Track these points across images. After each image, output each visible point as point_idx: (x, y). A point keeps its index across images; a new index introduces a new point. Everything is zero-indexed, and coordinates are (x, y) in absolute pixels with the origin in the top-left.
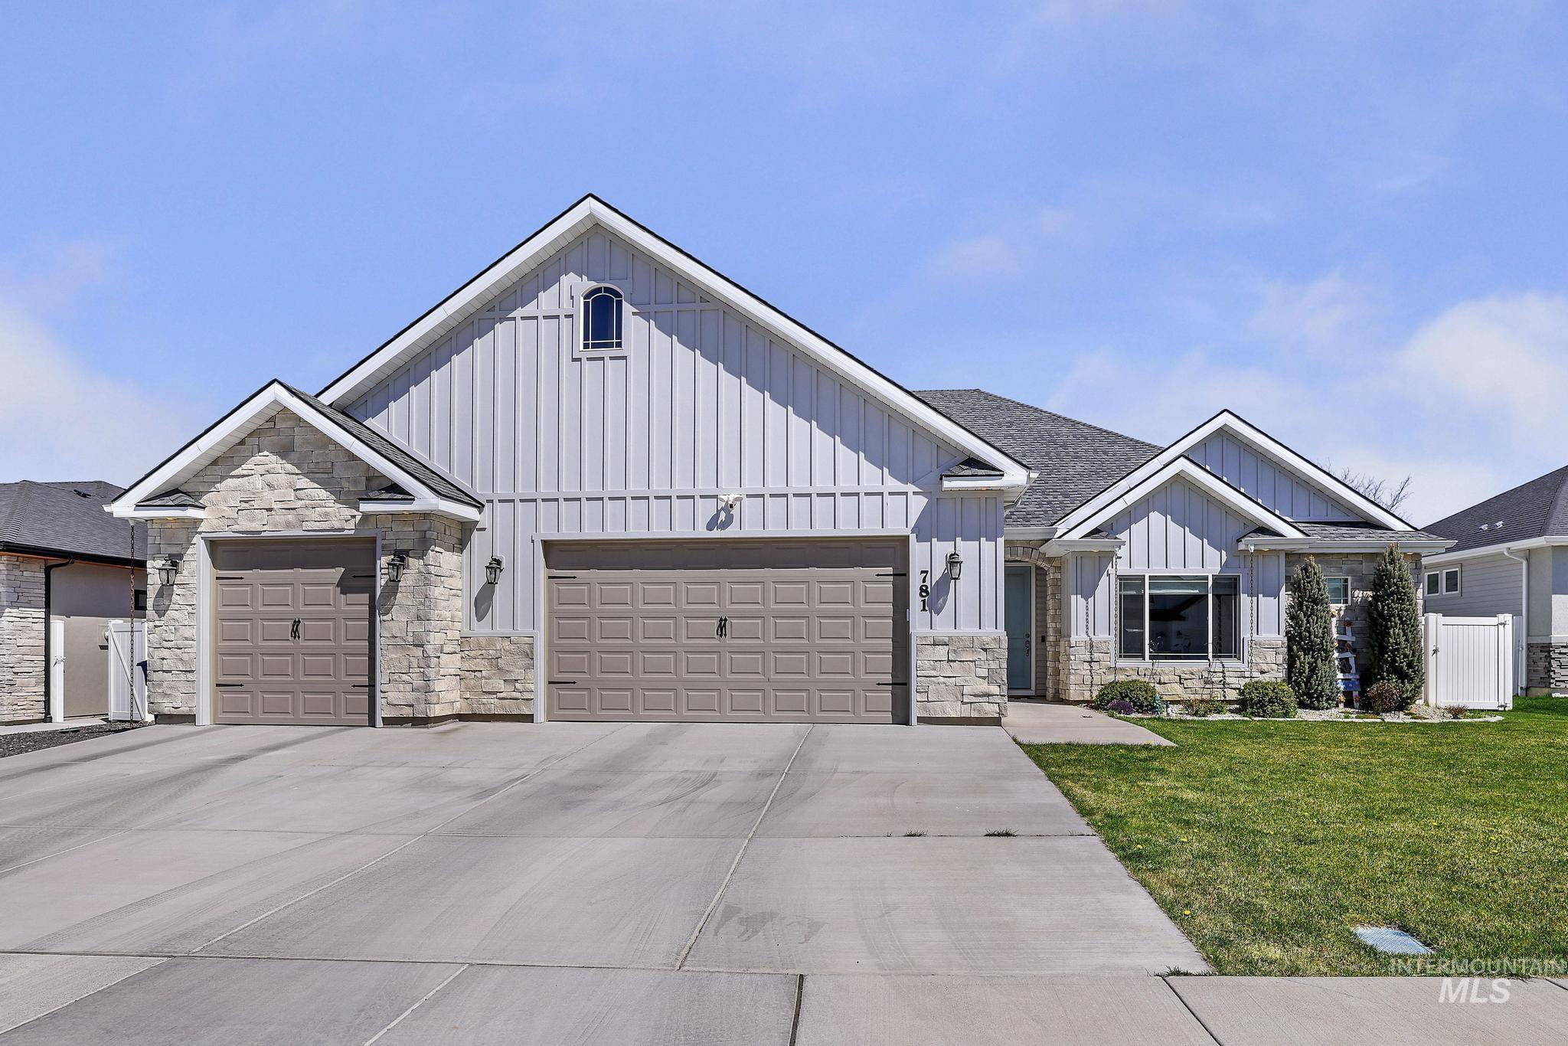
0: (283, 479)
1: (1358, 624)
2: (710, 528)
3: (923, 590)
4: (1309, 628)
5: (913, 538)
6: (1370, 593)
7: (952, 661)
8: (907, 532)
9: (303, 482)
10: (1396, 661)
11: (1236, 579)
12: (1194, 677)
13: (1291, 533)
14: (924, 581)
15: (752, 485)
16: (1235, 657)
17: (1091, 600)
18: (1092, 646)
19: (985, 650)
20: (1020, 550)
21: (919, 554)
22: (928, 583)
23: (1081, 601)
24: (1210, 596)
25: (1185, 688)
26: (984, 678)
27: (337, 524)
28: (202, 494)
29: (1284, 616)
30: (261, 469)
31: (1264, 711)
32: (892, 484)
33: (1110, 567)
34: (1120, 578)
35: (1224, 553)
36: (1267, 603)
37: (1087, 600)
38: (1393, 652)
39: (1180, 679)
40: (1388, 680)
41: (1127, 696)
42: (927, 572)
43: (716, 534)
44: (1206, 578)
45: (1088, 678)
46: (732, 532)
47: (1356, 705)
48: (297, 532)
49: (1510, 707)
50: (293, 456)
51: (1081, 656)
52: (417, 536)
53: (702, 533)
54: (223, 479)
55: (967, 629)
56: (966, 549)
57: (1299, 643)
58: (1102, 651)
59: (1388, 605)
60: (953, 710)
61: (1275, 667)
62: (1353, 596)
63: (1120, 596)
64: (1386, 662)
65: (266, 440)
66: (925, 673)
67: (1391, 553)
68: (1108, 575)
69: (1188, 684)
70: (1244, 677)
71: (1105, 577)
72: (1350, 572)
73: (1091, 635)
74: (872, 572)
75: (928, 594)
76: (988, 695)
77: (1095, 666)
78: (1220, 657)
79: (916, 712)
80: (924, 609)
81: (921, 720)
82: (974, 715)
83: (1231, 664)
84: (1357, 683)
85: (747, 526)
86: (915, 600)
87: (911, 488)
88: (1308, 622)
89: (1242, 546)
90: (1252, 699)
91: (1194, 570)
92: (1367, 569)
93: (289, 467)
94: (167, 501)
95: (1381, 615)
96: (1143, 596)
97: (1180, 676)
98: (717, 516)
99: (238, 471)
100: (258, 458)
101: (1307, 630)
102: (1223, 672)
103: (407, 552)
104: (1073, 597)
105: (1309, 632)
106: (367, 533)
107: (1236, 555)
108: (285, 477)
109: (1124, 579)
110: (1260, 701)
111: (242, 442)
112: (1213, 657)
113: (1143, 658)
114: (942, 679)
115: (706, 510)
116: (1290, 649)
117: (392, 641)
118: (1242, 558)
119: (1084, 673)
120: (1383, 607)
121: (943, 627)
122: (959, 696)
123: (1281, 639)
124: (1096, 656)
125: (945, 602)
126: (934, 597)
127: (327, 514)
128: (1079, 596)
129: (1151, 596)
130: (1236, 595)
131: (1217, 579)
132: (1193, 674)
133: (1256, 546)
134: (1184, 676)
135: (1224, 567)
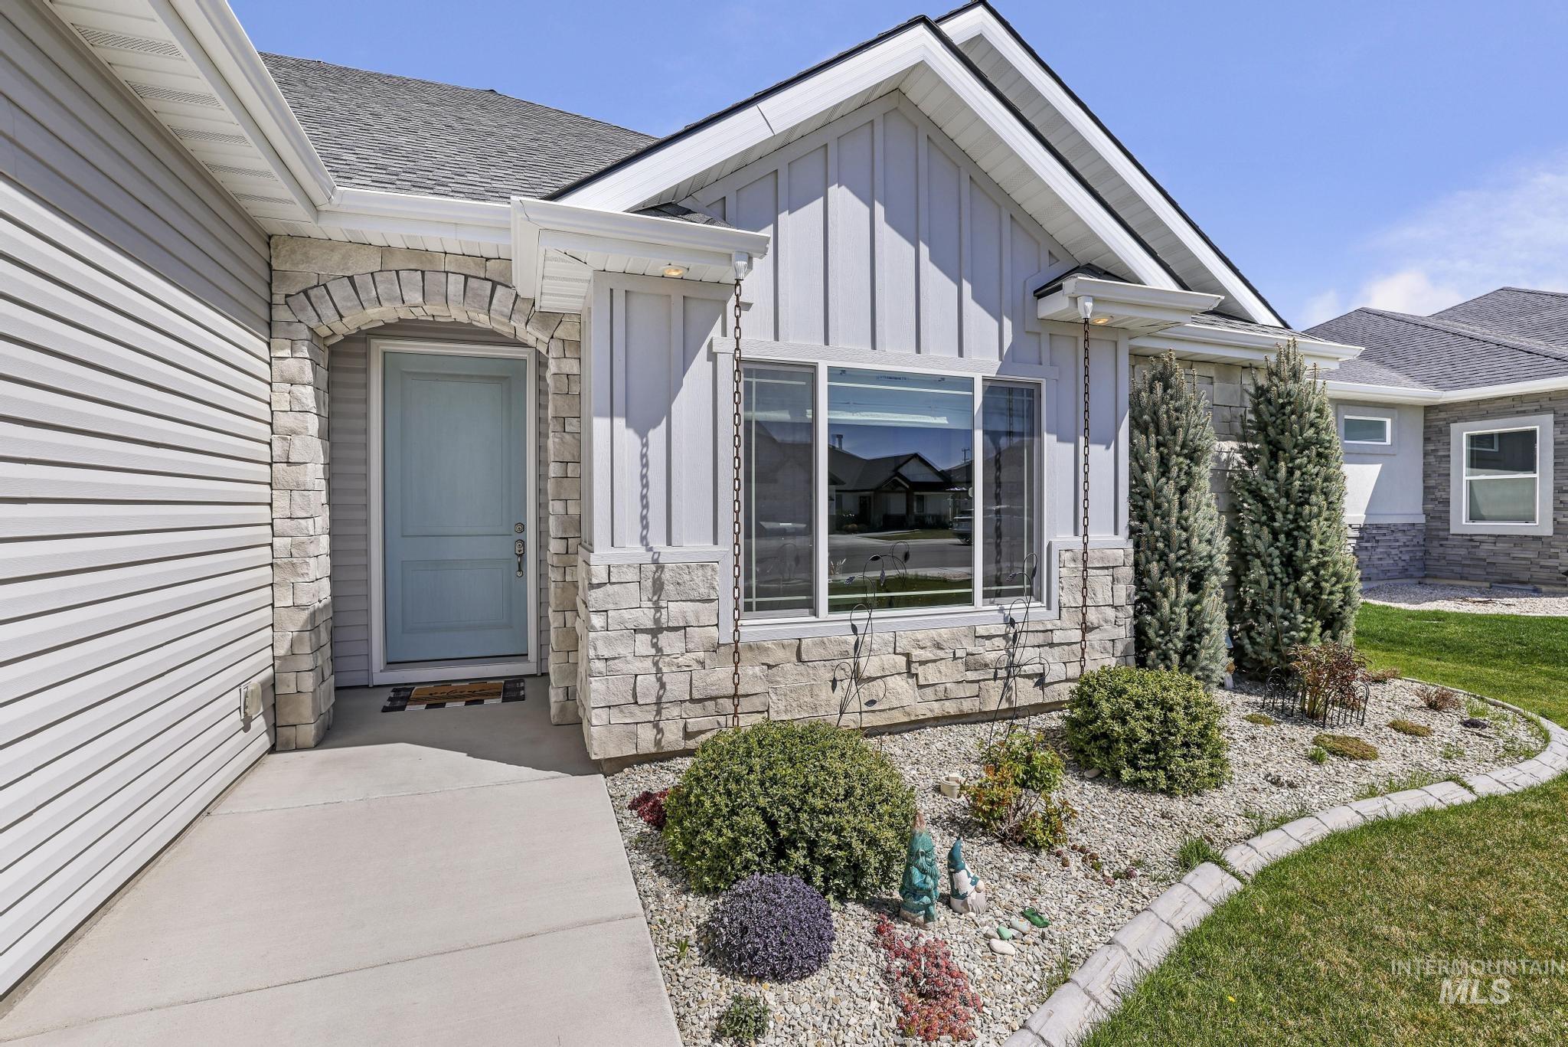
4: (1186, 520)
10: (1321, 590)
11: (1032, 393)
12: (941, 654)
16: (1030, 593)
17: (657, 435)
18: (658, 587)
20: (455, 284)
23: (628, 438)
24: (978, 434)
25: (920, 687)
29: (1124, 491)
33: (715, 332)
34: (746, 368)
35: (1007, 324)
36: (1100, 455)
37: (643, 434)
38: (1315, 570)
39: (909, 663)
44: (969, 383)
45: (647, 684)
51: (626, 614)
57: (1163, 557)
58: (695, 595)
59: (1300, 468)
61: (1110, 613)
63: (748, 423)
68: (713, 357)
69: (928, 674)
70: (1052, 645)
71: (700, 364)
73: (658, 543)
77: (670, 642)
78: (998, 594)
88: (1182, 506)
89: (1054, 306)
90: (1131, 739)
91: (938, 360)
96: (811, 427)
97: (908, 655)
101: (1179, 524)
102: (1006, 635)
104: (600, 426)
105: (1183, 530)
107: (1031, 333)
109: (760, 374)
112: (986, 595)
113: (811, 606)
116: (1140, 573)
118: (1045, 338)
119: (637, 666)
120: (1290, 472)
124: (675, 611)
128: (620, 422)
129: (832, 426)
130: (1031, 434)
131: (992, 388)
132: (939, 646)
133: (1095, 300)
134: (917, 654)
135: (1008, 359)
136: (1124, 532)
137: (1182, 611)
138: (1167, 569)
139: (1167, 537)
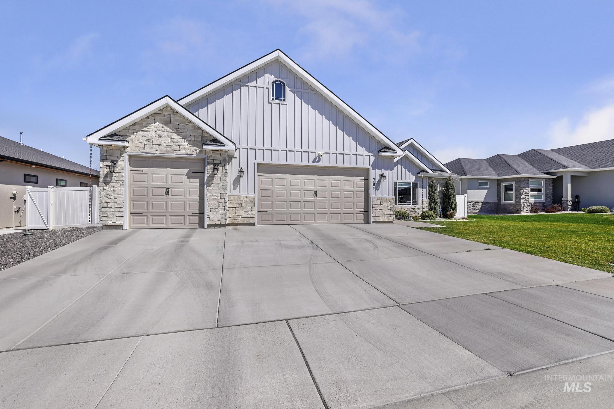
0: (165, 133)
1: (440, 196)
2: (313, 162)
3: (374, 184)
5: (371, 168)
6: (443, 188)
7: (382, 205)
8: (370, 167)
9: (174, 136)
10: (452, 205)
11: (417, 184)
13: (431, 172)
14: (374, 182)
15: (326, 150)
16: (417, 204)
19: (390, 202)
21: (372, 173)
22: (375, 182)
24: (412, 188)
26: (389, 210)
27: (189, 152)
28: (127, 137)
29: (428, 194)
30: (156, 129)
31: (429, 219)
32: (366, 153)
35: (415, 177)
36: (424, 190)
40: (450, 210)
41: (401, 215)
42: (375, 179)
43: (315, 164)
44: (411, 183)
46: (320, 164)
47: (442, 217)
48: (171, 155)
49: (467, 217)
50: (170, 125)
52: (222, 159)
53: (311, 163)
54: (138, 131)
55: (385, 196)
56: (385, 172)
57: (432, 201)
60: (382, 219)
61: (426, 207)
62: (439, 189)
64: (450, 206)
65: (157, 118)
66: (374, 208)
67: (449, 178)
69: (407, 212)
70: (420, 210)
72: (439, 183)
74: (358, 178)
75: (375, 185)
76: (391, 215)
78: (414, 204)
79: (372, 220)
80: (374, 190)
81: (374, 222)
82: (387, 220)
83: (417, 206)
84: (442, 211)
85: (325, 163)
86: (372, 187)
87: (370, 154)
88: (434, 195)
89: (419, 175)
90: (426, 215)
91: (408, 181)
92: (443, 182)
93: (169, 129)
94: (113, 138)
95: (448, 194)
96: (396, 187)
98: (316, 159)
99: (145, 129)
100: (154, 125)
101: (434, 197)
102: (415, 208)
103: (218, 164)
105: (434, 198)
106: (202, 156)
107: (417, 178)
108: (166, 133)
110: (428, 216)
111: (147, 118)
112: (412, 204)
113: (396, 204)
114: (379, 210)
115: (312, 156)
116: (430, 202)
117: (212, 197)
118: (419, 178)
120: (449, 192)
121: (379, 196)
122: (383, 215)
123: (427, 200)
125: (379, 188)
126: (377, 186)
127: (185, 148)
129: (398, 187)
130: (417, 188)
131: (413, 183)
132: (408, 209)
133: (424, 175)
134: (406, 209)
135: (415, 180)
136: (428, 198)
137: (434, 207)
138: (432, 202)
139: (432, 199)
